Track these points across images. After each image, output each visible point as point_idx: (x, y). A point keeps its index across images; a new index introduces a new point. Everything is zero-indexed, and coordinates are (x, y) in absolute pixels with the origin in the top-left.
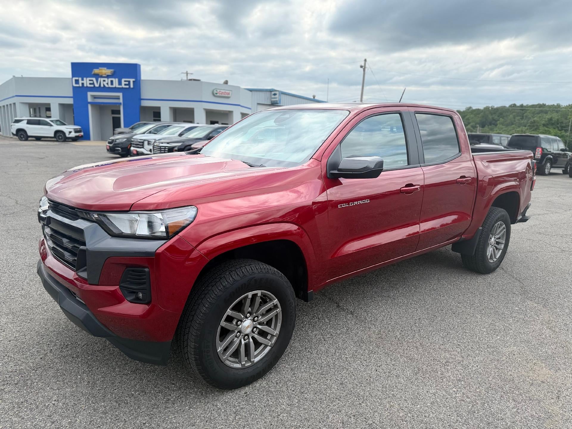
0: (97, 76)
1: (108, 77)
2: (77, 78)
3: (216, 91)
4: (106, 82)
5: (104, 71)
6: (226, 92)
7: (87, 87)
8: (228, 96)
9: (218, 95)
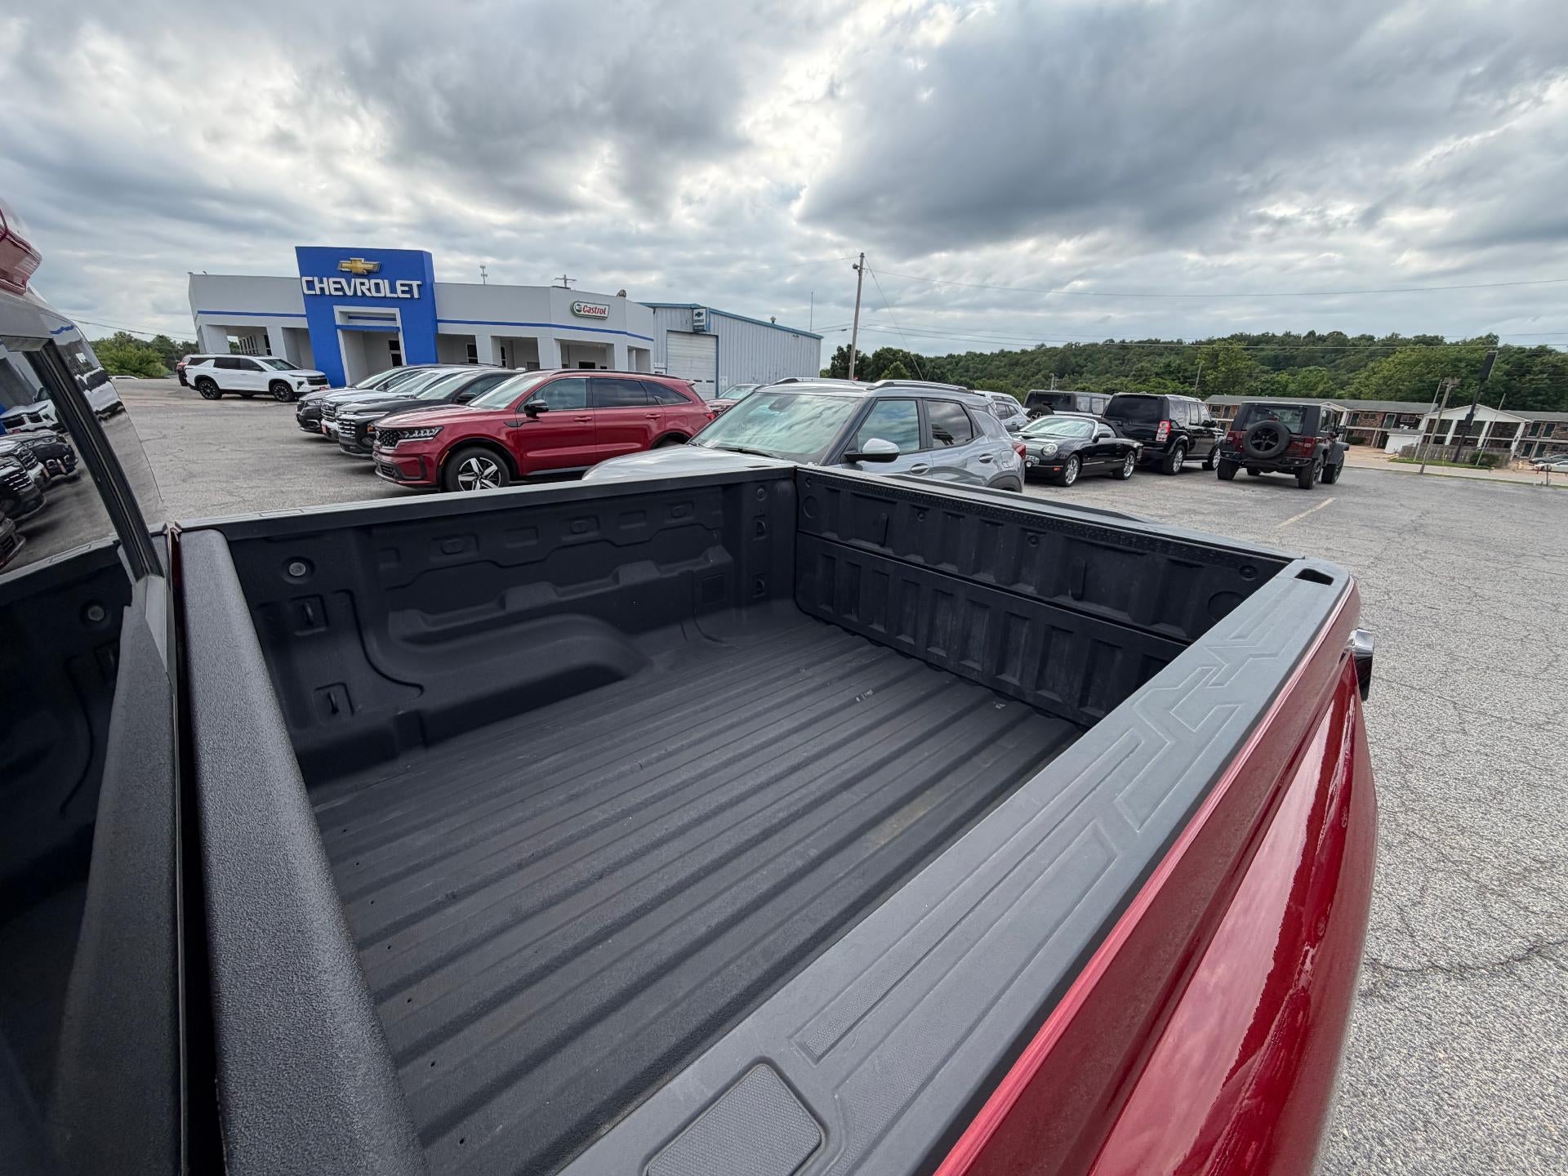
3: (578, 305)
4: (366, 287)
5: (361, 265)
6: (598, 307)
7: (331, 295)
8: (603, 315)
9: (582, 313)
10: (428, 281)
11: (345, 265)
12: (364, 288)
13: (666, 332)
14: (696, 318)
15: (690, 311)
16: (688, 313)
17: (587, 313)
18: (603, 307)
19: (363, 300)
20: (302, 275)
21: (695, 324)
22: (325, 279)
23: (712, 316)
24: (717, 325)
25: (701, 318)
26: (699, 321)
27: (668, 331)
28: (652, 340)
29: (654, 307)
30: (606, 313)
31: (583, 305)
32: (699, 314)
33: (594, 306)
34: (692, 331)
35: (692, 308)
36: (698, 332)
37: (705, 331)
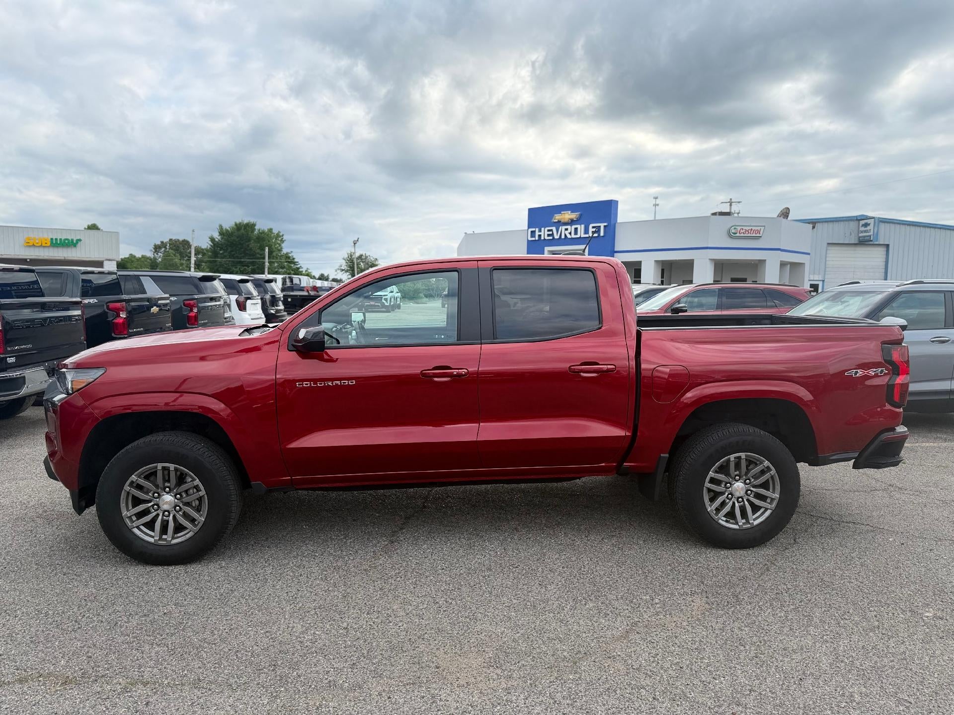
0: (559, 224)
1: (572, 222)
2: (534, 229)
3: (735, 229)
4: (567, 231)
5: (568, 216)
6: (754, 228)
7: (545, 239)
8: (758, 235)
9: (738, 235)
10: (612, 222)
11: (557, 217)
12: (567, 232)
13: (825, 245)
14: (863, 229)
15: (858, 222)
16: (853, 225)
17: (742, 235)
18: (759, 228)
19: (566, 241)
20: (529, 227)
21: (861, 235)
22: (543, 229)
23: (882, 226)
24: (885, 234)
25: (868, 228)
26: (865, 231)
27: (828, 244)
28: (809, 254)
29: (814, 223)
30: (761, 232)
31: (739, 228)
32: (866, 225)
33: (750, 228)
34: (856, 242)
35: (858, 219)
36: (864, 242)
37: (872, 241)
